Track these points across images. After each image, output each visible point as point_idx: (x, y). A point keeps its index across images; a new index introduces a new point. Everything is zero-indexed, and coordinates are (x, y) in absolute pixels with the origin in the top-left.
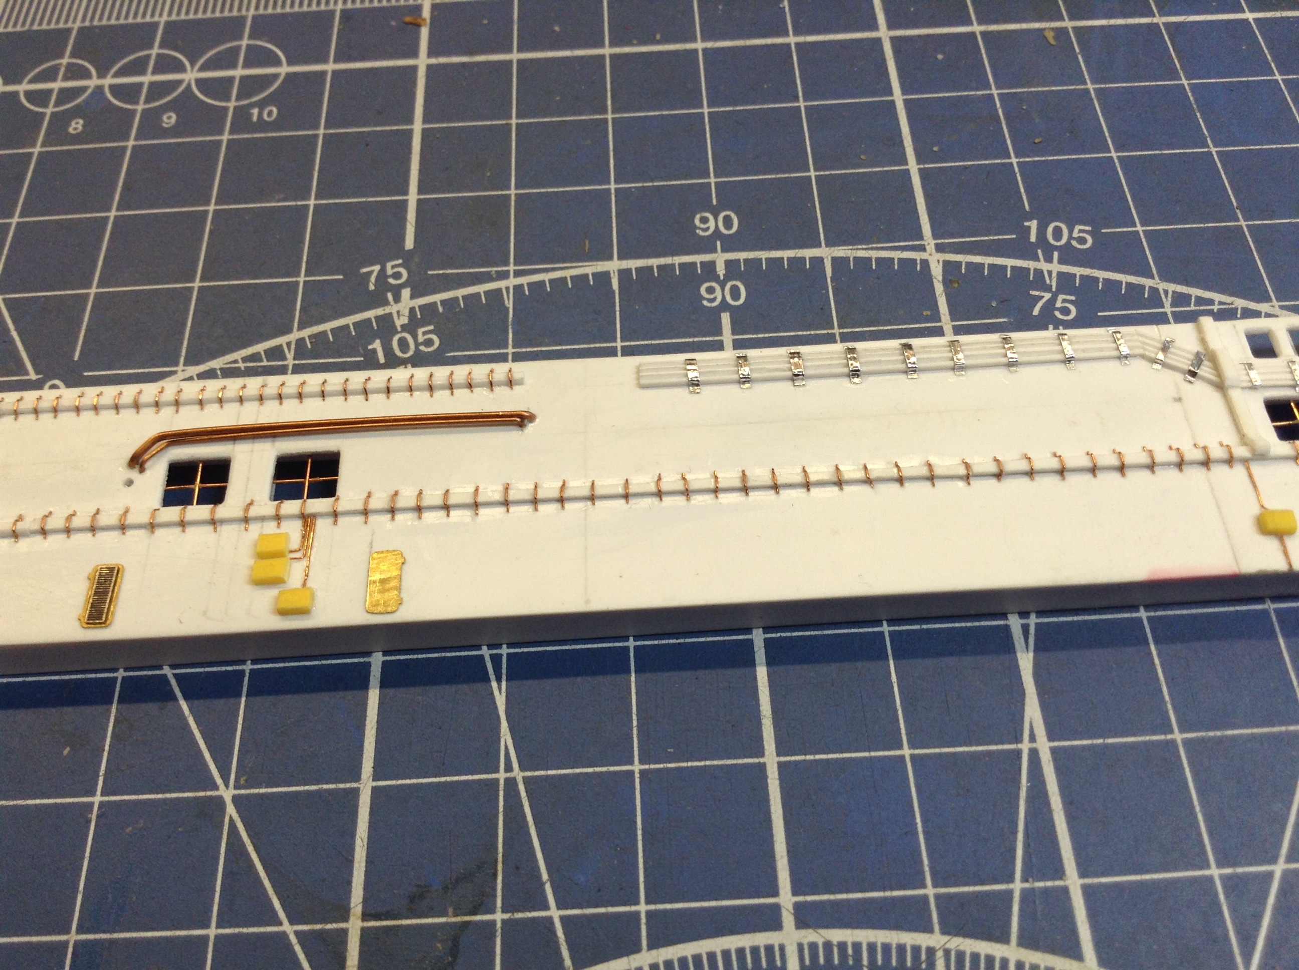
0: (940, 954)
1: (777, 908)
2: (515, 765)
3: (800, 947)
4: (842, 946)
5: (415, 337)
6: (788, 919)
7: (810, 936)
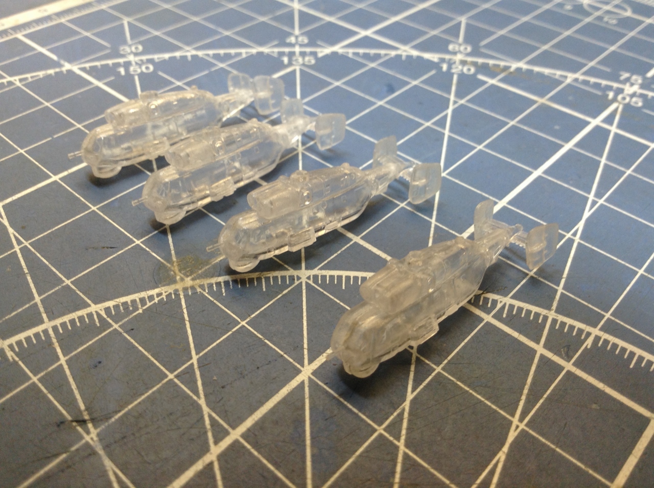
2: (578, 236)
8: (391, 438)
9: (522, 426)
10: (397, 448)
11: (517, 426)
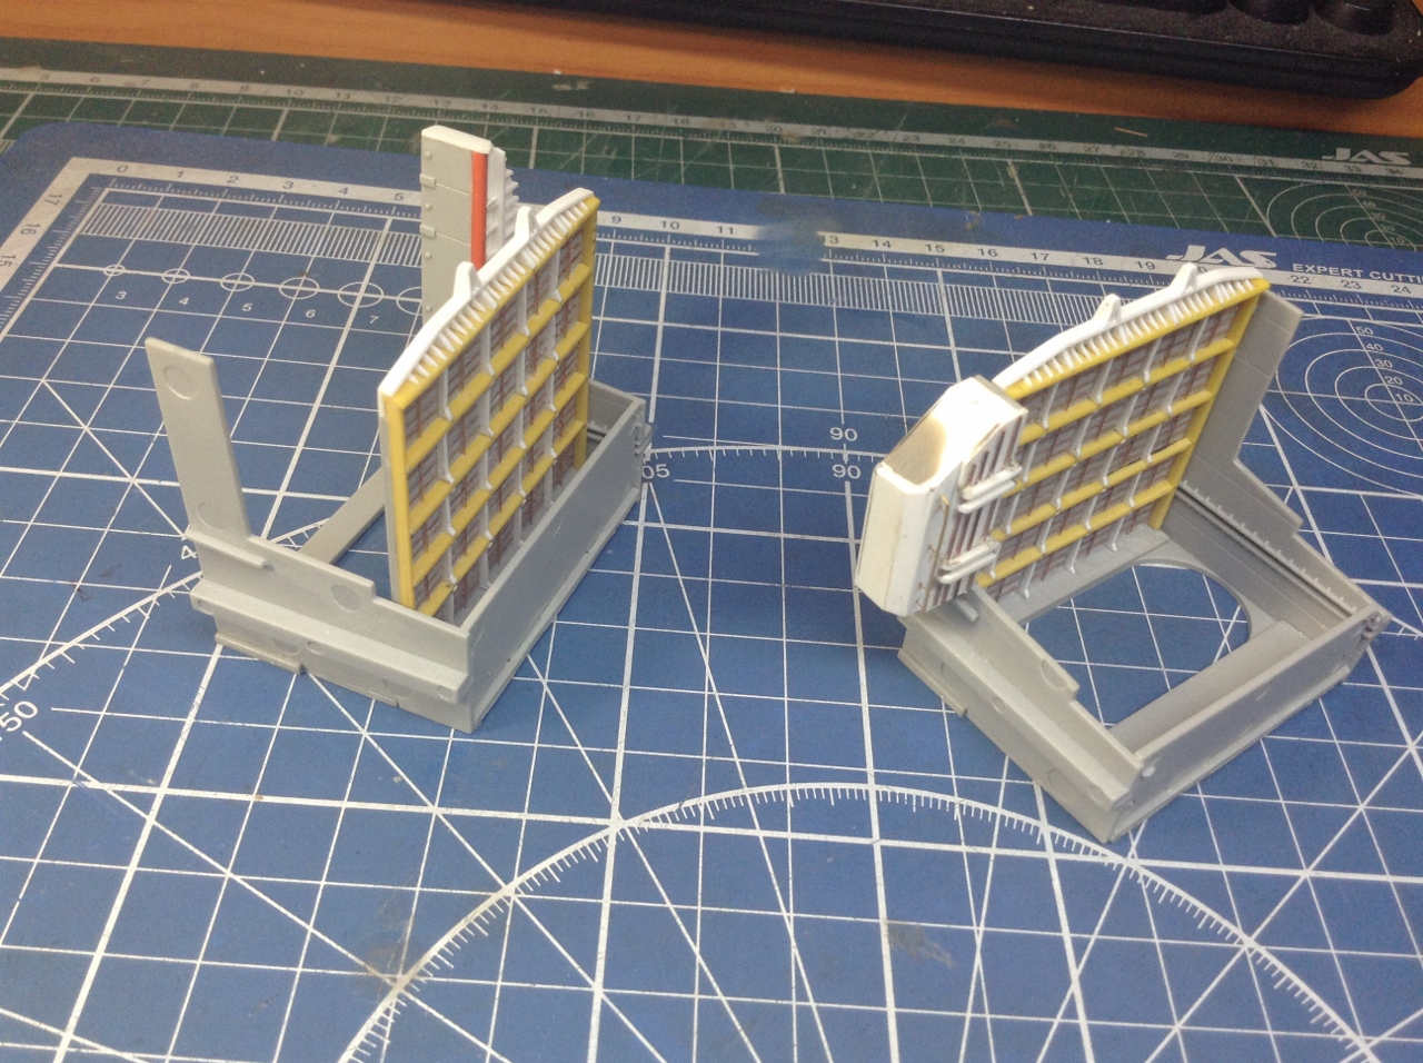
0: (957, 806)
1: (865, 773)
2: (714, 689)
3: (878, 793)
4: (902, 795)
5: (655, 469)
6: (871, 779)
7: (883, 788)
8: (710, 997)
9: (792, 915)
10: (720, 1002)
11: (788, 916)
